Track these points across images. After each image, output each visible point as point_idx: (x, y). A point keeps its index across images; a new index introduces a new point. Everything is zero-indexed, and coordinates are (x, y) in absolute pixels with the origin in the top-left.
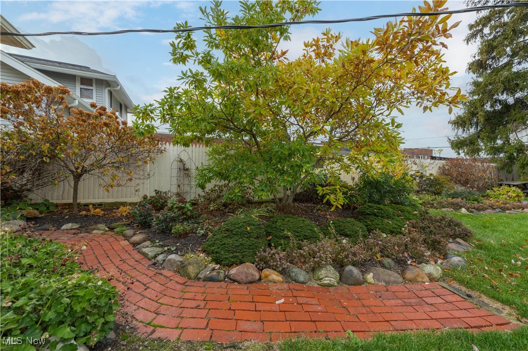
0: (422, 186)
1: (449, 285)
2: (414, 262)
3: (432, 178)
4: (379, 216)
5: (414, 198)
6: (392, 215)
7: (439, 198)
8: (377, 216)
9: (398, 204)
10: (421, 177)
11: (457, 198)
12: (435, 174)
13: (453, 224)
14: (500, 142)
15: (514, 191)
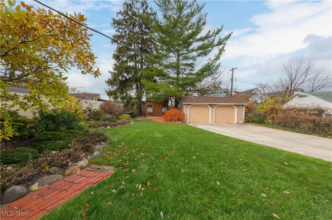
0: (90, 116)
1: (91, 168)
2: (73, 163)
3: (96, 111)
4: (52, 140)
5: (82, 124)
6: (63, 137)
7: (98, 122)
8: (51, 140)
9: (71, 128)
10: (90, 111)
11: (107, 121)
12: (97, 109)
13: (99, 135)
14: (124, 94)
15: (128, 116)
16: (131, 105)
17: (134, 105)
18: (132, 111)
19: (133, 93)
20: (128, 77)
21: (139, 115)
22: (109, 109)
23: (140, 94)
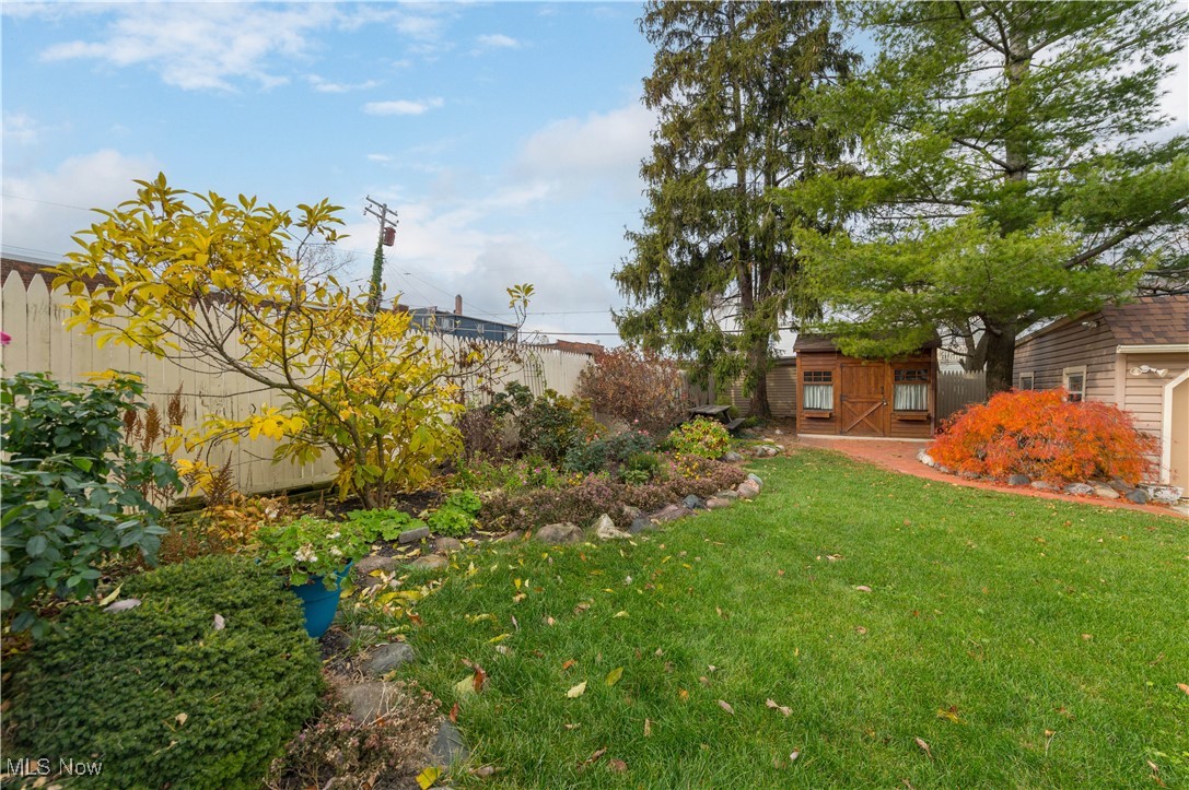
3: (551, 403)
14: (691, 327)
15: (715, 431)
16: (721, 372)
17: (737, 374)
18: (725, 403)
19: (727, 320)
20: (704, 248)
21: (760, 422)
22: (623, 390)
23: (766, 316)
